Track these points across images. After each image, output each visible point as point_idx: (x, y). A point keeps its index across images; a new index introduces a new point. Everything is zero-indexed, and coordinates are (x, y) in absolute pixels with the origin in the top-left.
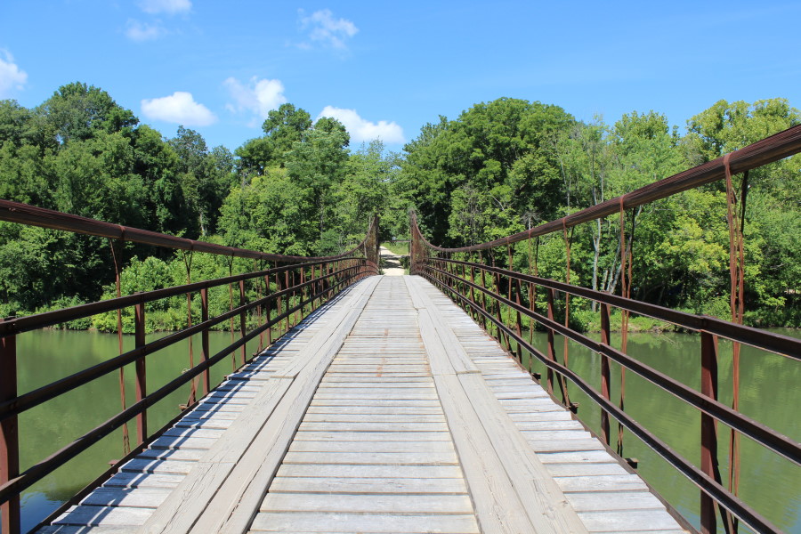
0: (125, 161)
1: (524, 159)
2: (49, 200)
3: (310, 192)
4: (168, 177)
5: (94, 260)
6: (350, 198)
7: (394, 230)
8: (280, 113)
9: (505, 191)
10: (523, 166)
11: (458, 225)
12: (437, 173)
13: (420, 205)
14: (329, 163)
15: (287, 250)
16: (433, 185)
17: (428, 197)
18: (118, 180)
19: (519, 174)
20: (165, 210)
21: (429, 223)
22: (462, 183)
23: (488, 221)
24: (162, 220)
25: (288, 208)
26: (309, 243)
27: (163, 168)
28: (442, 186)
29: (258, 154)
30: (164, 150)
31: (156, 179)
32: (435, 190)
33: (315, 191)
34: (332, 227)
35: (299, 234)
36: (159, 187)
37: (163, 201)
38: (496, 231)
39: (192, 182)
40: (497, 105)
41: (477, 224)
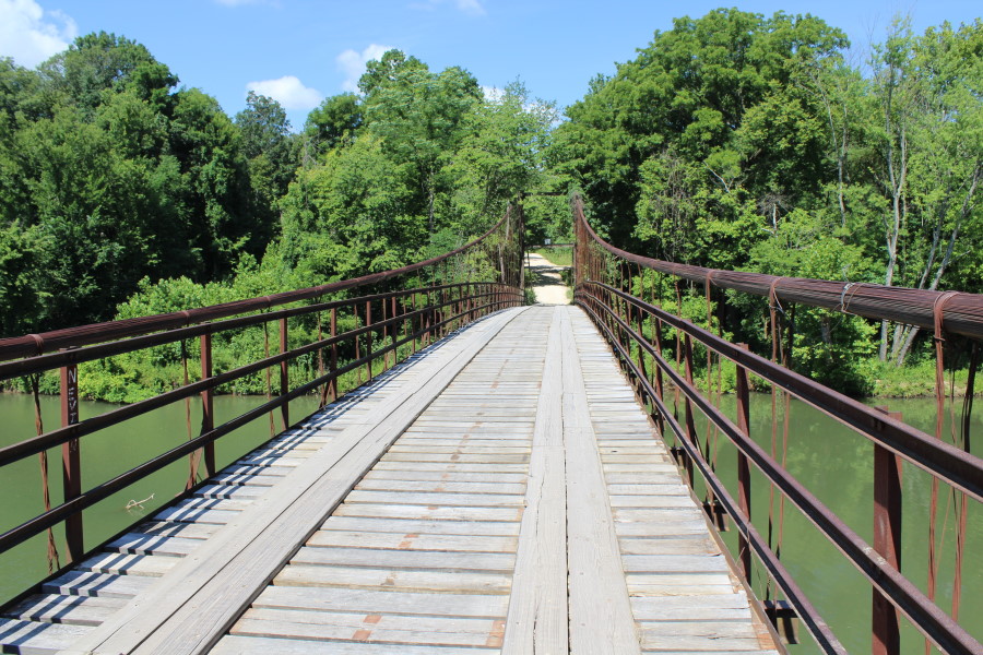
0: (154, 138)
1: (762, 104)
2: (24, 195)
3: (409, 170)
4: (220, 160)
5: (87, 284)
6: (472, 175)
7: (551, 229)
8: (383, 64)
9: (728, 159)
10: (761, 117)
11: (651, 218)
12: (616, 134)
13: (588, 186)
14: (438, 121)
15: (374, 262)
16: (609, 153)
17: (600, 173)
18: (130, 162)
19: (754, 130)
20: (218, 208)
21: (603, 216)
22: (656, 149)
23: (702, 211)
24: (214, 222)
25: (374, 194)
26: (409, 251)
27: (214, 147)
28: (624, 154)
29: (341, 119)
30: (215, 120)
31: (204, 162)
32: (613, 161)
33: (419, 168)
34: (448, 225)
35: (396, 237)
36: (207, 174)
37: (215, 195)
38: (717, 226)
39: (264, 168)
40: (713, 18)
41: (683, 216)
